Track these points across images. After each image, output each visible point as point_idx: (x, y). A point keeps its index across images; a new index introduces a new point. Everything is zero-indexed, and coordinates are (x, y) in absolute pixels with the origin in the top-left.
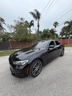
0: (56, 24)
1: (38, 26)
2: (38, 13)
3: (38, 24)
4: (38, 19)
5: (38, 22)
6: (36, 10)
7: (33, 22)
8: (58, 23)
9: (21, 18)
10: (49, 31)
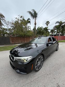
0: (48, 23)
1: (35, 24)
2: (35, 12)
3: (35, 22)
4: (35, 18)
5: (35, 20)
6: (34, 10)
7: (29, 20)
8: (49, 22)
9: (21, 16)
10: (43, 29)
